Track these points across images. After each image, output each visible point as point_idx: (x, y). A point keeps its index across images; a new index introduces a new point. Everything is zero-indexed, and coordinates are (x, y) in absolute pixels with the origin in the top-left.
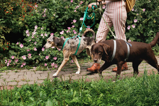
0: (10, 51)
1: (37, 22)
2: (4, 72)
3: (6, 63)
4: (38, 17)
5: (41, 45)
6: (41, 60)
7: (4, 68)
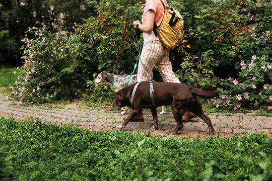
0: (218, 89)
1: (255, 49)
2: (213, 115)
3: (214, 103)
4: (257, 43)
5: (263, 80)
6: (261, 101)
7: (212, 109)
